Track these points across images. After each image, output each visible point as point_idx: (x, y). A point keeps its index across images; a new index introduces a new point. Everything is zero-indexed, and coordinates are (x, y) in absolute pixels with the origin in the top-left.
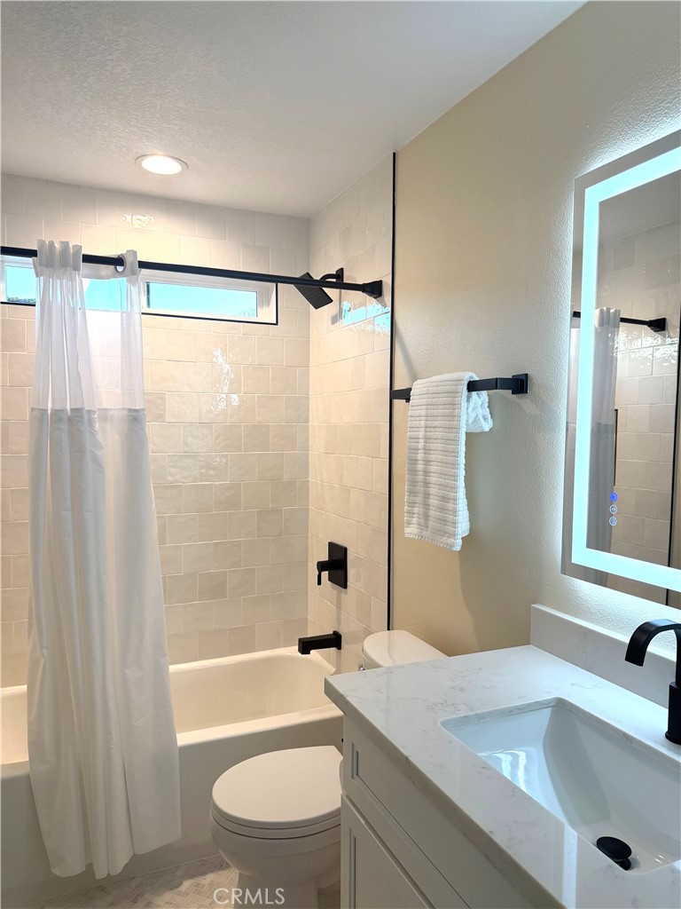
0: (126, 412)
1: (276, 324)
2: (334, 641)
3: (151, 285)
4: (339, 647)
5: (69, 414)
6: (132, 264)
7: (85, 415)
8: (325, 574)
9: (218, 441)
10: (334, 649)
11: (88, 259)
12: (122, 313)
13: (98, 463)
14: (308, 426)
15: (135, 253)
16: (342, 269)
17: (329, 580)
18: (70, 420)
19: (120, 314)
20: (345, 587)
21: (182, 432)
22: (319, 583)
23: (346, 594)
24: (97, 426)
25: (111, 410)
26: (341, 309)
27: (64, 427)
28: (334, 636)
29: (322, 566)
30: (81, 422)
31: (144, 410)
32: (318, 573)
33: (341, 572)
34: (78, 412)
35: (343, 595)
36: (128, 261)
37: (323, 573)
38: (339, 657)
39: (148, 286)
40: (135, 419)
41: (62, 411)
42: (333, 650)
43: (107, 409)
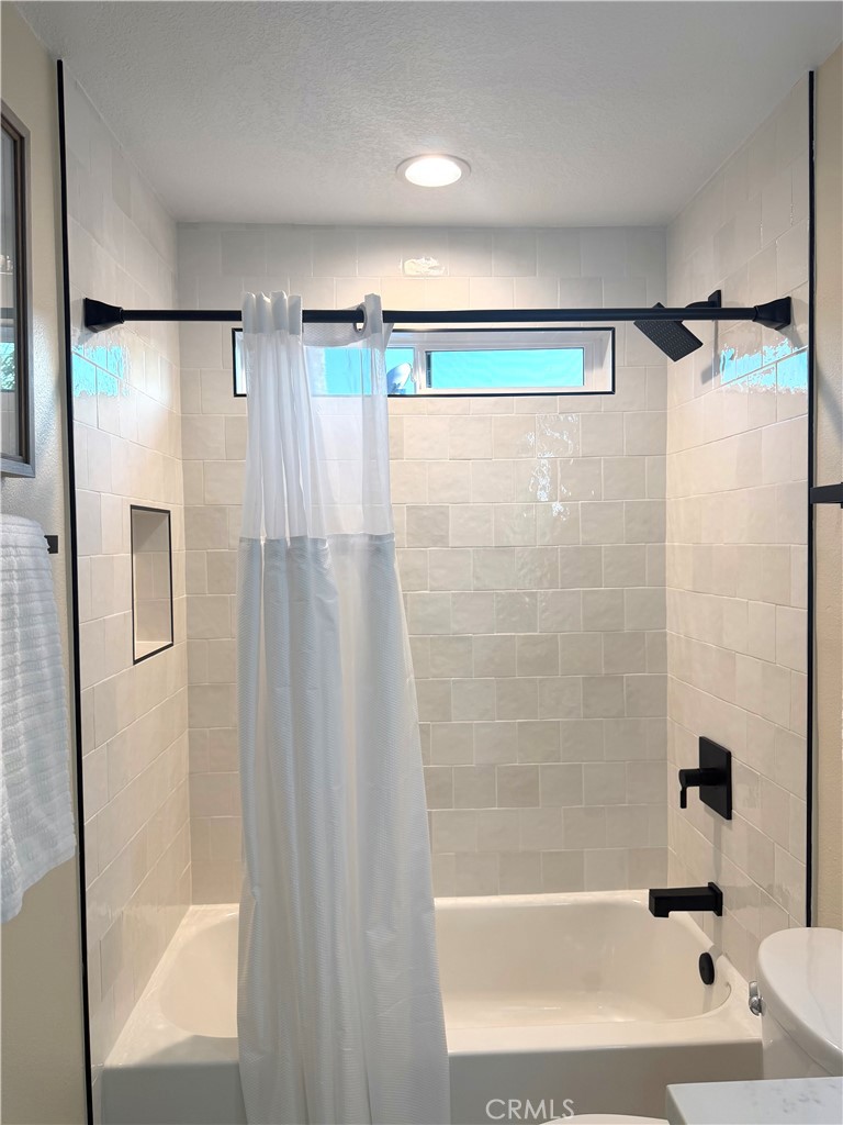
0: (367, 539)
1: (613, 392)
2: (708, 899)
3: (433, 355)
4: (719, 913)
5: (289, 544)
6: (373, 316)
7: (309, 547)
8: (694, 792)
9: (522, 572)
10: (712, 912)
11: (312, 316)
12: (364, 397)
13: (328, 617)
14: (664, 548)
15: (376, 299)
16: (719, 292)
17: (701, 799)
18: (289, 553)
19: (361, 399)
20: (729, 817)
21: (472, 562)
22: (683, 805)
23: (730, 827)
24: (329, 562)
25: (352, 536)
26: (717, 359)
27: (282, 564)
28: (710, 893)
29: (688, 778)
30: (302, 556)
31: (392, 535)
32: (681, 788)
33: (722, 789)
34: (299, 541)
35: (724, 828)
36: (368, 312)
37: (690, 790)
38: (718, 928)
39: (429, 358)
40: (378, 549)
41: (278, 541)
42: (710, 914)
43: (346, 536)
